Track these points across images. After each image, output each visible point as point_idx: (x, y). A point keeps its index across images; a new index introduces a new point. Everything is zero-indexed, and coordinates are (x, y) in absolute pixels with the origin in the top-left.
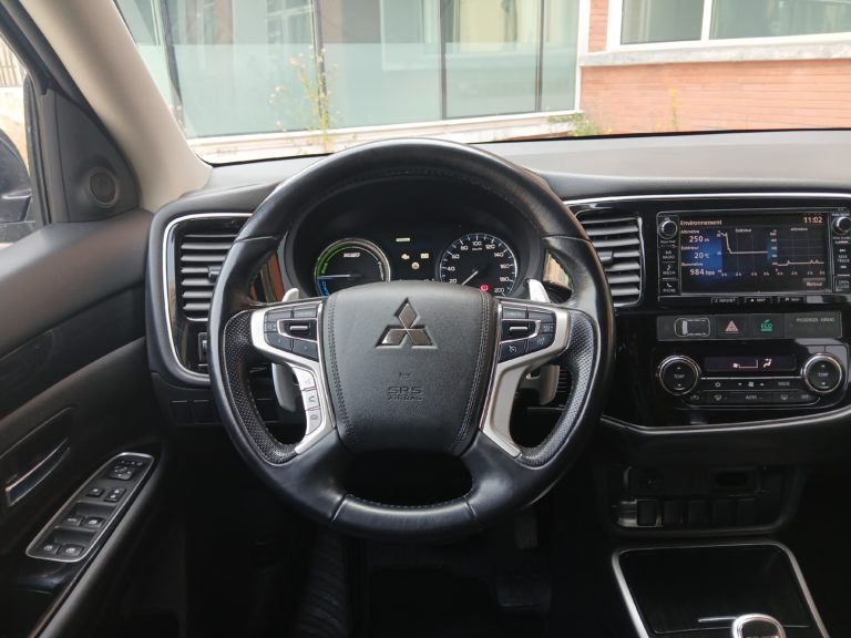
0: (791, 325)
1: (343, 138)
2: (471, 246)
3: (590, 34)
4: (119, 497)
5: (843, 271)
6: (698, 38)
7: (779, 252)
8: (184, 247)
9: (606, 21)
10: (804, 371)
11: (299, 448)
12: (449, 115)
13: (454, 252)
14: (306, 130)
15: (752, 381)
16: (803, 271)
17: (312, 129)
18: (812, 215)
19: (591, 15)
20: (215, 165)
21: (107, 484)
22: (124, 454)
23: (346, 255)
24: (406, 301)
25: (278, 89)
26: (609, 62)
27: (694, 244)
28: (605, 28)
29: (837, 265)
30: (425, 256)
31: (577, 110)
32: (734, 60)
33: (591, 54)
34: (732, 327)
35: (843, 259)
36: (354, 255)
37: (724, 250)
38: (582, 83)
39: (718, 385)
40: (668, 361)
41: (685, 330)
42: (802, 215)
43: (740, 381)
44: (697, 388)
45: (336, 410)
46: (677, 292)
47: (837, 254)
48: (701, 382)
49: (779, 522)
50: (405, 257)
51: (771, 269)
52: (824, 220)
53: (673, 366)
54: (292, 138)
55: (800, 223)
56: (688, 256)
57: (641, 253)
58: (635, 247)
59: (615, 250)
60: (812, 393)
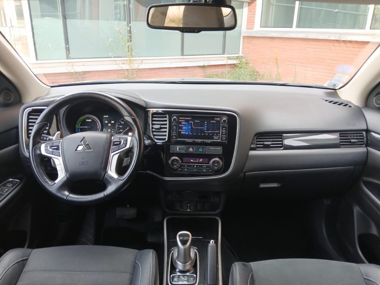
0: (208, 150)
1: (138, 62)
3: (247, 22)
4: (7, 192)
5: (224, 135)
6: (292, 27)
7: (207, 128)
8: (30, 117)
9: (254, 17)
10: (211, 162)
11: (56, 181)
12: (185, 54)
13: (122, 121)
14: (121, 57)
15: (196, 165)
16: (213, 134)
17: (124, 57)
18: (217, 118)
19: (248, 15)
20: (52, 87)
21: (3, 188)
22: (11, 180)
23: (87, 120)
24: (84, 138)
25: (110, 40)
26: (254, 35)
27: (183, 124)
28: (254, 20)
29: (222, 133)
30: (113, 122)
31: (241, 54)
32: (304, 38)
33: (247, 31)
34: (191, 149)
35: (224, 131)
36: (90, 120)
37: (192, 127)
38: (243, 43)
39: (186, 166)
40: (173, 158)
41: (178, 150)
42: (214, 117)
43: (192, 165)
44: (180, 167)
45: (66, 170)
46: (176, 138)
47: (222, 129)
48: (181, 165)
49: (218, 211)
50: (106, 122)
51: (204, 133)
52: (220, 119)
53: (174, 160)
54: (116, 61)
55: (214, 120)
56: (181, 128)
57: (167, 126)
58: (166, 124)
59: (161, 124)
60: (212, 170)
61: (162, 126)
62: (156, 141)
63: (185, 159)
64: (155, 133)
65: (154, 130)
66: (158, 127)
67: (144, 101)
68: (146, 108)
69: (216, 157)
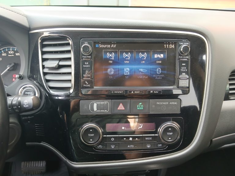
0: (154, 106)
2: (8, 54)
10: (160, 130)
15: (131, 137)
18: (169, 44)
35: (184, 69)
39: (113, 139)
40: (85, 126)
41: (95, 109)
42: (163, 43)
43: (125, 137)
44: (101, 142)
46: (91, 87)
47: (181, 66)
48: (103, 138)
52: (175, 46)
53: (88, 130)
57: (72, 63)
58: (69, 59)
59: (60, 60)
60: (163, 144)
61: (62, 63)
62: (52, 92)
63: (110, 127)
64: (48, 77)
65: (46, 70)
66: (54, 64)
67: (26, 17)
68: (29, 29)
69: (169, 120)
